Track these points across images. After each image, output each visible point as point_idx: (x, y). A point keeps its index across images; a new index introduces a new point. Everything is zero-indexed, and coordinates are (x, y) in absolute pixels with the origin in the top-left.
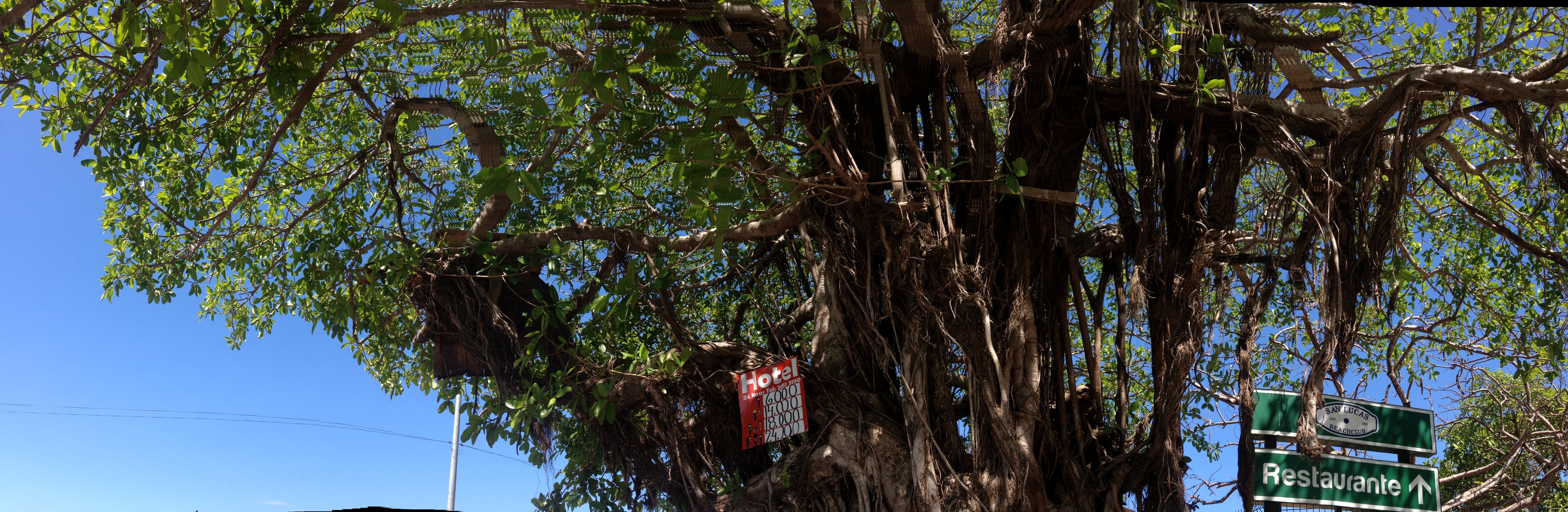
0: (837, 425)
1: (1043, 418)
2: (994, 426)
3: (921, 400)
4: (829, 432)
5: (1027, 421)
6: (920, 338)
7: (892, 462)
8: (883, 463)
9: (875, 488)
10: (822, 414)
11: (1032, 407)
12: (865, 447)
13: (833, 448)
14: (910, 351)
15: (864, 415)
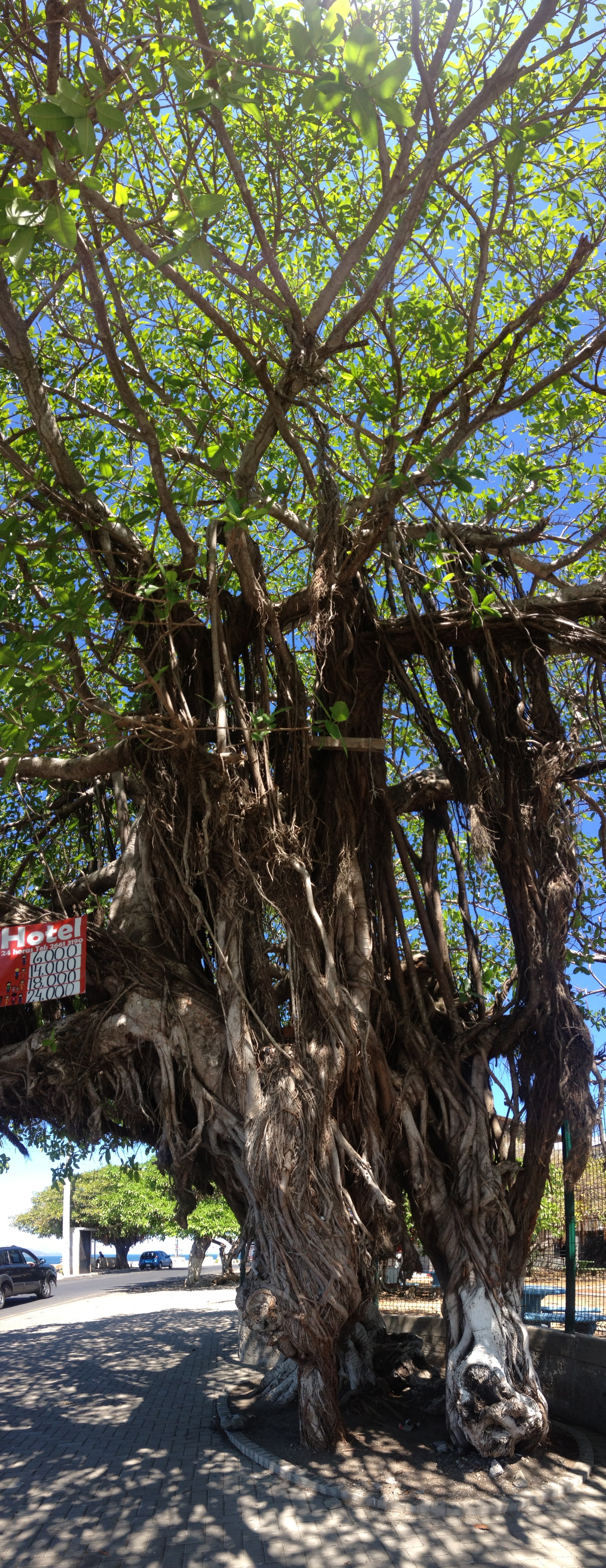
0: (134, 994)
1: (379, 987)
2: (320, 996)
3: (237, 969)
4: (124, 1000)
5: (362, 990)
6: (235, 904)
7: (202, 1033)
8: (191, 1033)
9: (182, 1058)
10: (115, 982)
11: (365, 975)
12: (171, 1018)
13: (128, 1017)
14: (224, 917)
15: (170, 985)
